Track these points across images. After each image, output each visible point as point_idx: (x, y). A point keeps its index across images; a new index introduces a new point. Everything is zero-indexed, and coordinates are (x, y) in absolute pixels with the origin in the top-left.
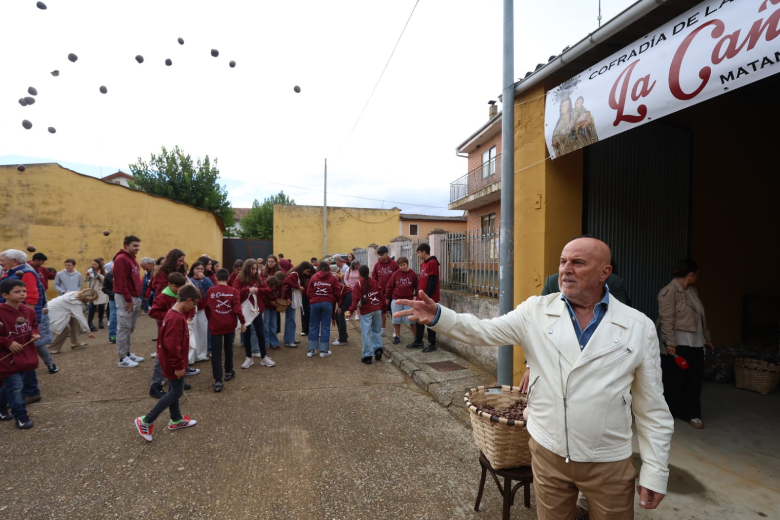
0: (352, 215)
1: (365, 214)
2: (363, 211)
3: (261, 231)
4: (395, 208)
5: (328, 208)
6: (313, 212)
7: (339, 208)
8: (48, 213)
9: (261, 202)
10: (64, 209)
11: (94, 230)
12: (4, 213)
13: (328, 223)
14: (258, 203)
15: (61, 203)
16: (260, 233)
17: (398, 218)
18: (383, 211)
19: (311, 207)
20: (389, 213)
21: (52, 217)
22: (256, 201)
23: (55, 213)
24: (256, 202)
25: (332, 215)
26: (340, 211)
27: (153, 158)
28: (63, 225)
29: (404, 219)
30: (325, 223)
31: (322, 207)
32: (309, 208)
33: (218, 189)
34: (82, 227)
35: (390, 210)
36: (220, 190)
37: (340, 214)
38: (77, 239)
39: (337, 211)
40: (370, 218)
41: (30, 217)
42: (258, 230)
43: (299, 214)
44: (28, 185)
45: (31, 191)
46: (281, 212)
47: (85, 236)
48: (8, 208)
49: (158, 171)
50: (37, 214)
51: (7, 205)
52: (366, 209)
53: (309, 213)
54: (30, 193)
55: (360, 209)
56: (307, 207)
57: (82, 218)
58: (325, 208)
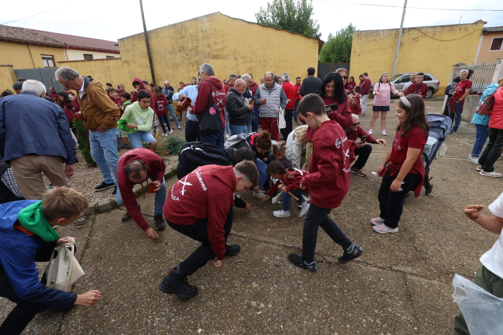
0: (427, 34)
1: (441, 32)
2: (440, 29)
3: (333, 59)
4: (481, 21)
5: (404, 29)
6: (388, 35)
7: (414, 28)
8: (217, 51)
9: (334, 35)
10: (225, 47)
11: (242, 60)
12: (196, 52)
13: (402, 44)
14: (332, 36)
15: (223, 42)
16: (333, 60)
17: (480, 32)
18: (464, 26)
19: (386, 30)
20: (470, 29)
21: (219, 53)
22: (330, 34)
23: (221, 50)
24: (330, 36)
25: (406, 36)
26: (415, 32)
27: (269, 6)
28: (225, 59)
29: (486, 32)
30: (399, 44)
31: (397, 29)
32: (385, 32)
33: (311, 24)
34: (236, 58)
35: (473, 24)
36: (312, 25)
37: (414, 34)
38: (233, 68)
39: (411, 32)
40: (447, 35)
41: (209, 54)
42: (331, 57)
43: (375, 38)
44: (206, 31)
45: (208, 35)
46: (359, 38)
47: (238, 65)
48: (198, 49)
49: (272, 15)
50: (212, 52)
51: (197, 47)
52: (443, 27)
53: (384, 37)
54: (207, 37)
55: (436, 26)
56: (383, 31)
57: (235, 52)
58: (401, 30)
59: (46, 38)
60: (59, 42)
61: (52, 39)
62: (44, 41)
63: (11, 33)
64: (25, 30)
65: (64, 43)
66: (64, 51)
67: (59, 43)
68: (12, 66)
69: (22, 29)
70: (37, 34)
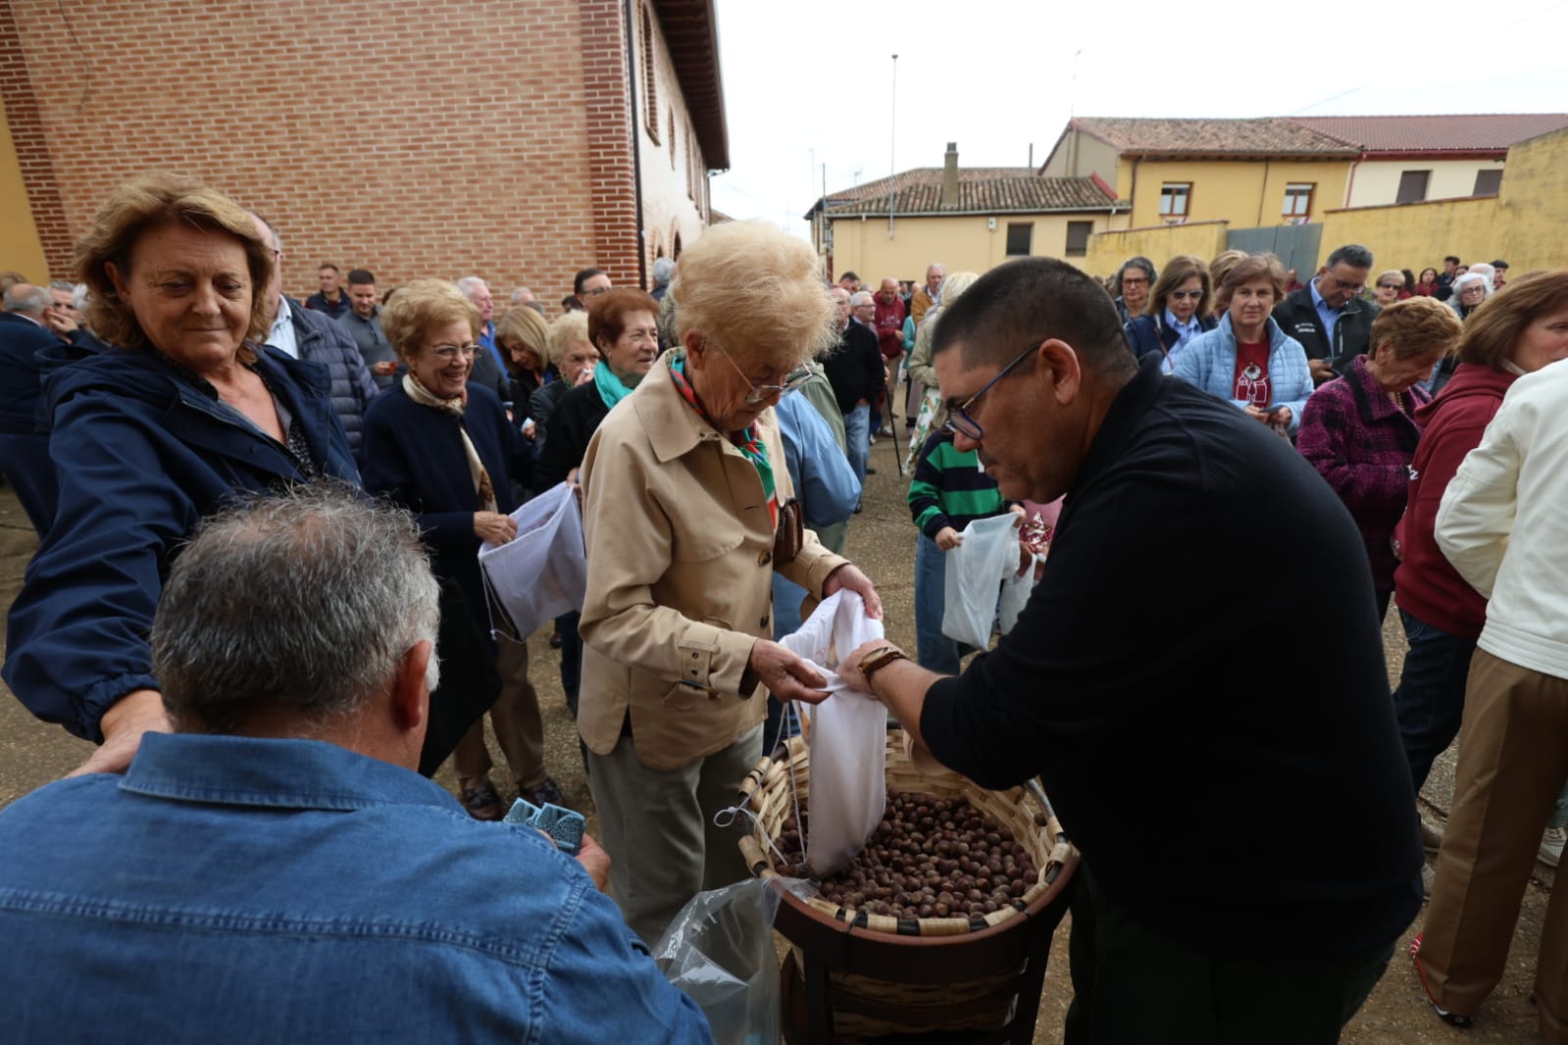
59: (1318, 137)
60: (1347, 145)
61: (1332, 139)
62: (1308, 148)
63: (1244, 138)
64: (1276, 122)
65: (1360, 144)
66: (1350, 169)
67: (1346, 148)
68: (1226, 222)
69: (1270, 120)
70: (1300, 128)
